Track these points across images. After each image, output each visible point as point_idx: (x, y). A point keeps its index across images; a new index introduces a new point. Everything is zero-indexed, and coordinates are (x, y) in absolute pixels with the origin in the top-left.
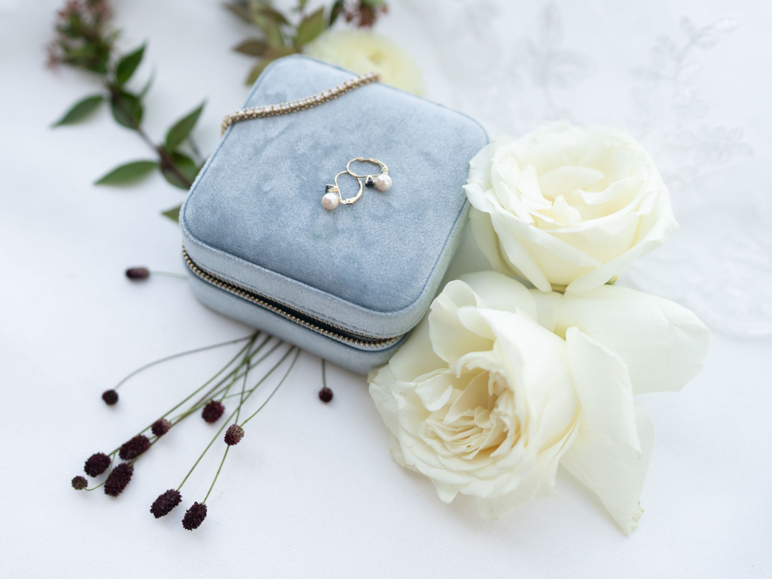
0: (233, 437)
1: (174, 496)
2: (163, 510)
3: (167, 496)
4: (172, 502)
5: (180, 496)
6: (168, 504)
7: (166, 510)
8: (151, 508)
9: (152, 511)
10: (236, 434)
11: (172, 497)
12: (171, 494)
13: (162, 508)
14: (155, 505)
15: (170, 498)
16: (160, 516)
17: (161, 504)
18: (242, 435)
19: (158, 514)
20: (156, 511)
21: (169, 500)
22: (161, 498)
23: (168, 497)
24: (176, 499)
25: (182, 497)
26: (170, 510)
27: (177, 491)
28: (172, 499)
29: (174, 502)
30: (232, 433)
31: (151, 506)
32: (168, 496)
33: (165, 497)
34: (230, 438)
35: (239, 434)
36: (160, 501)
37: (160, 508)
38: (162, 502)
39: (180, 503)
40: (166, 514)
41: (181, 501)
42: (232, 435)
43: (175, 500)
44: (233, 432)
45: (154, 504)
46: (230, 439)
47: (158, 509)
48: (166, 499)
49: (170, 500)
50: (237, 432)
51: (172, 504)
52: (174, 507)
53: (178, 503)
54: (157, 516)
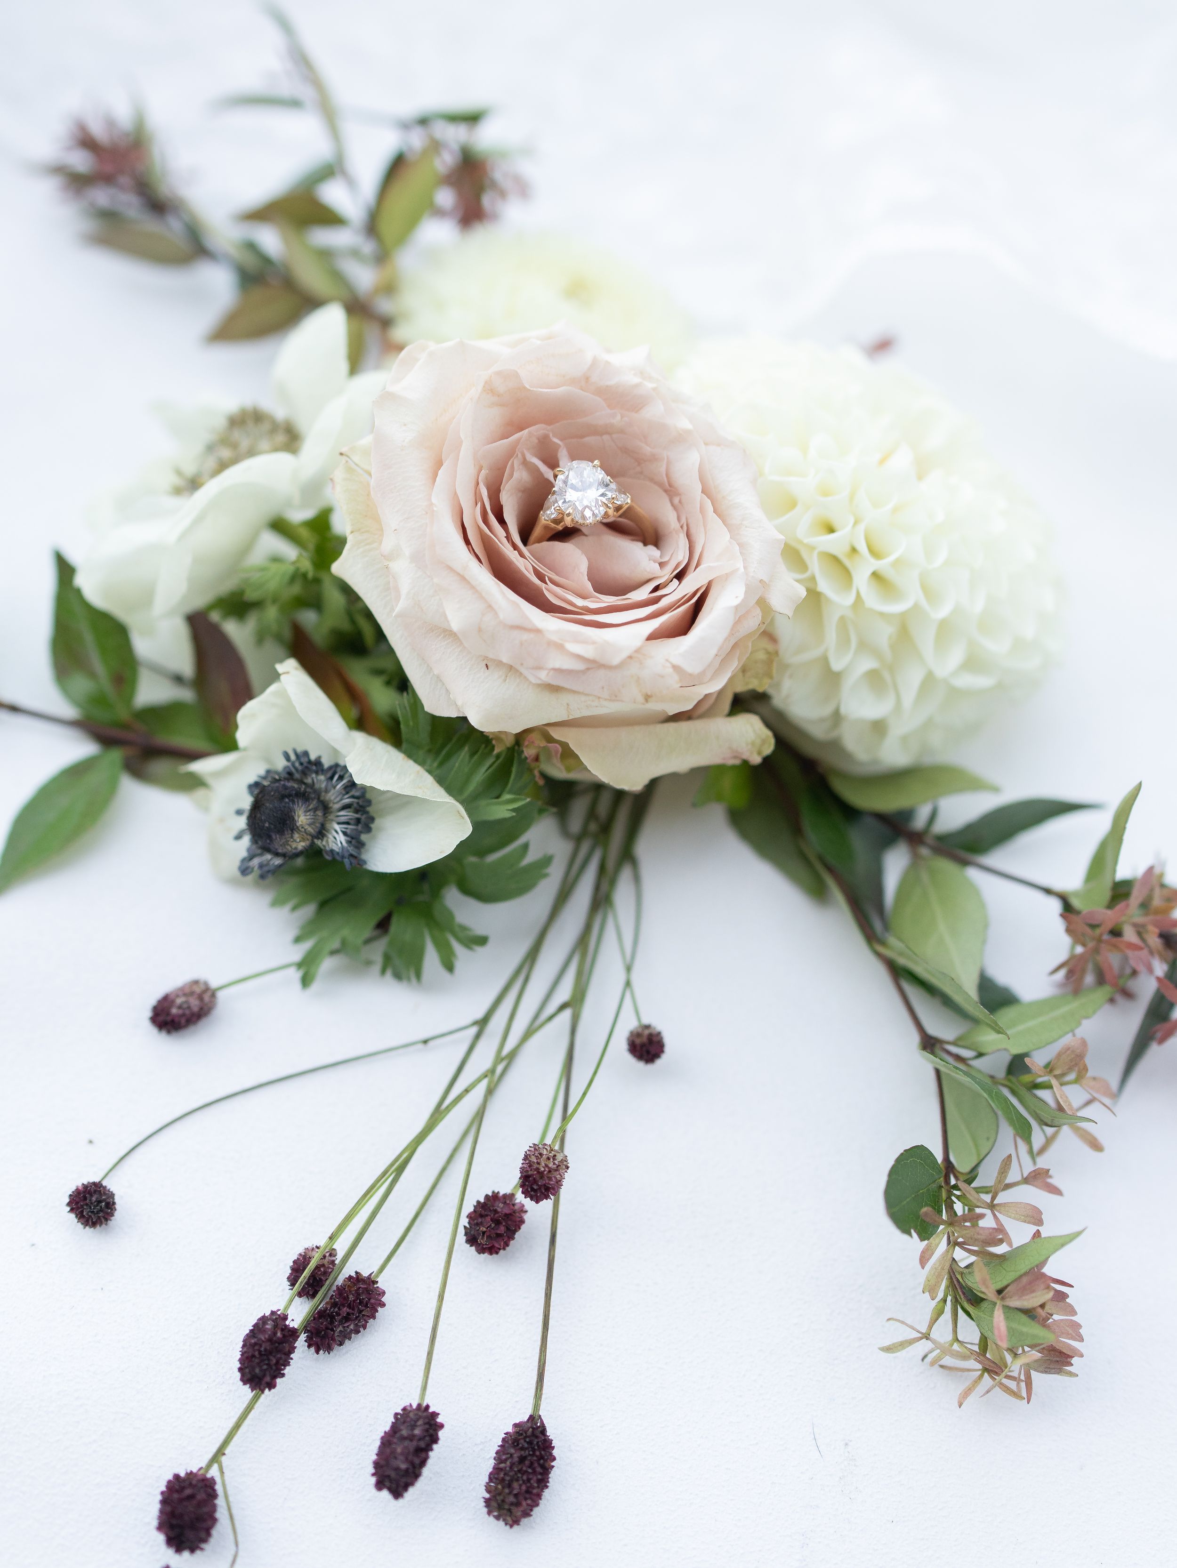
0: (541, 1174)
1: (420, 1422)
2: (407, 1470)
3: (401, 1430)
4: (420, 1439)
5: (435, 1415)
6: (412, 1449)
7: (414, 1467)
8: (373, 1480)
9: (379, 1485)
10: (546, 1166)
11: (413, 1427)
12: (408, 1419)
13: (403, 1466)
14: (382, 1467)
15: (410, 1432)
16: (406, 1487)
17: (396, 1458)
18: (564, 1165)
19: (398, 1486)
20: (391, 1481)
21: (411, 1438)
22: (387, 1441)
23: (405, 1432)
24: (427, 1426)
25: (439, 1416)
26: (423, 1463)
27: (419, 1405)
28: (417, 1432)
29: (425, 1436)
30: (535, 1166)
31: (373, 1475)
32: (402, 1427)
33: (398, 1435)
34: (534, 1179)
35: (554, 1164)
36: (388, 1451)
37: (397, 1469)
38: (393, 1452)
39: (441, 1434)
40: (417, 1476)
41: (441, 1426)
42: (538, 1169)
43: (427, 1431)
44: (538, 1163)
45: (377, 1465)
46: (535, 1182)
47: (393, 1474)
48: (403, 1438)
49: (414, 1436)
50: (548, 1159)
51: (422, 1444)
52: (432, 1450)
53: (437, 1435)
54: (397, 1493)
